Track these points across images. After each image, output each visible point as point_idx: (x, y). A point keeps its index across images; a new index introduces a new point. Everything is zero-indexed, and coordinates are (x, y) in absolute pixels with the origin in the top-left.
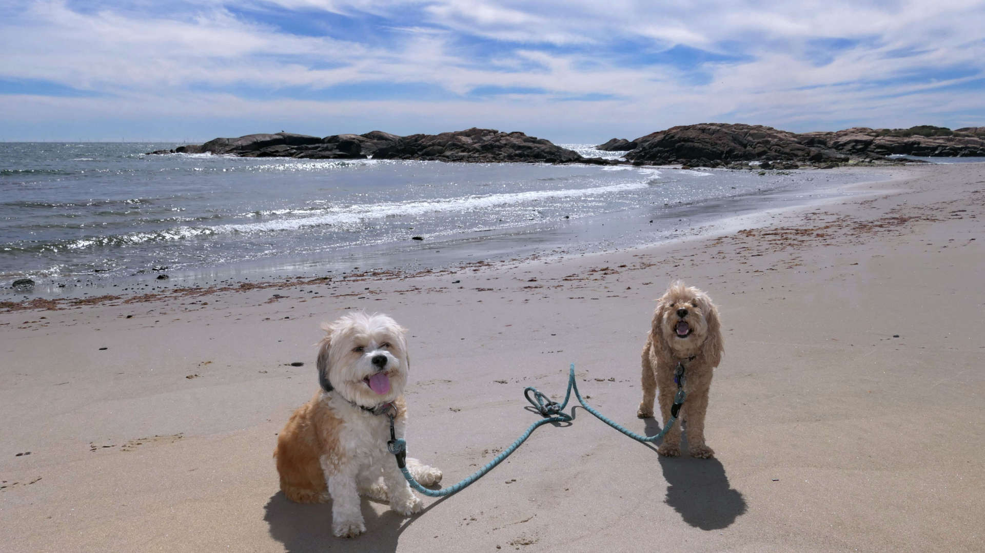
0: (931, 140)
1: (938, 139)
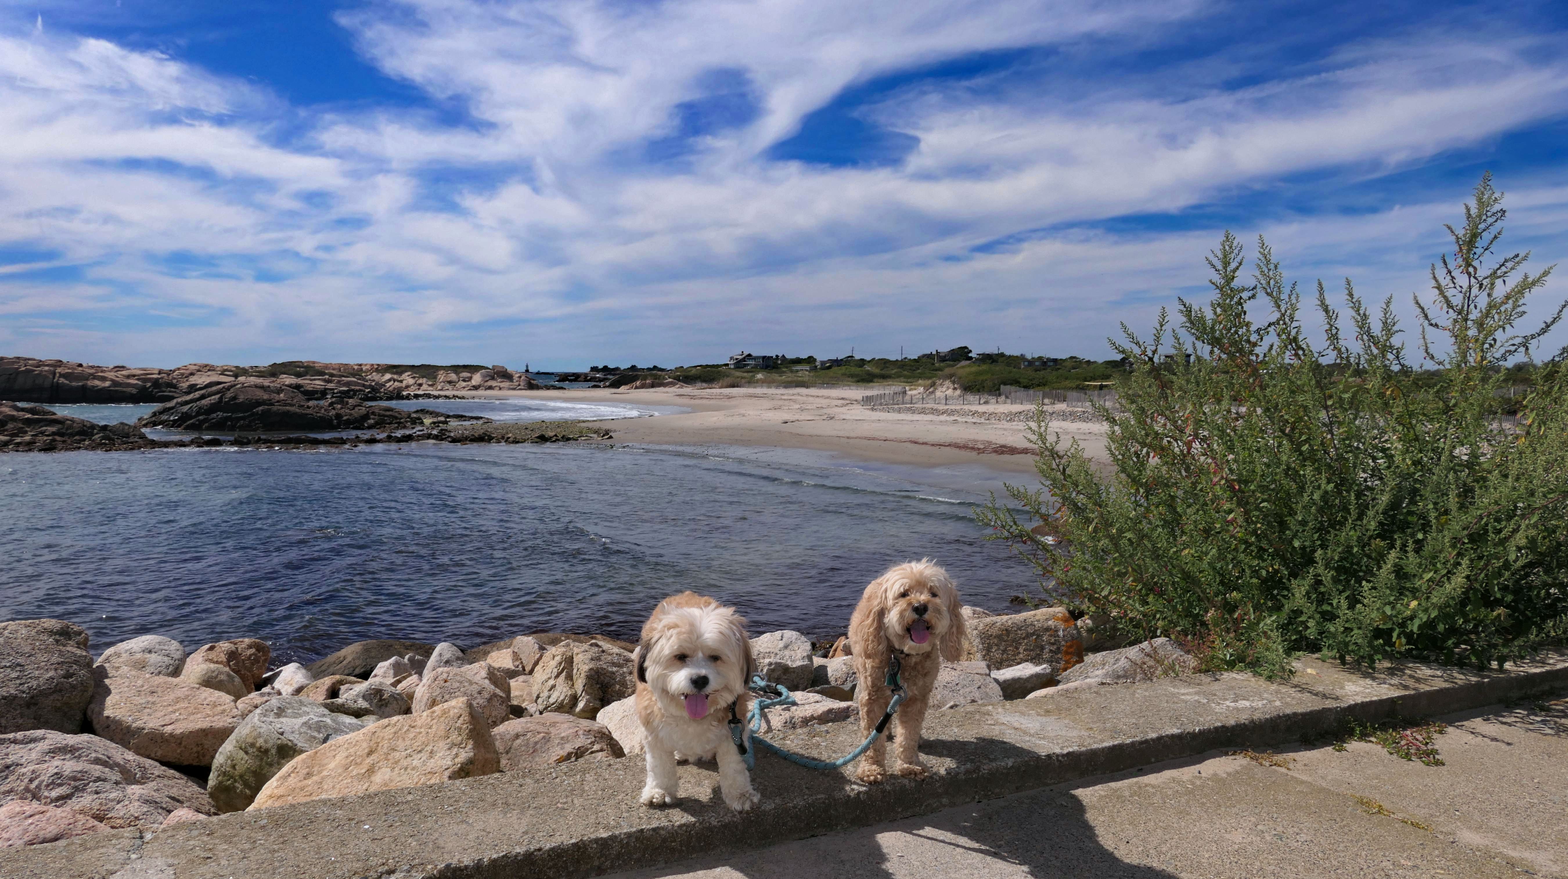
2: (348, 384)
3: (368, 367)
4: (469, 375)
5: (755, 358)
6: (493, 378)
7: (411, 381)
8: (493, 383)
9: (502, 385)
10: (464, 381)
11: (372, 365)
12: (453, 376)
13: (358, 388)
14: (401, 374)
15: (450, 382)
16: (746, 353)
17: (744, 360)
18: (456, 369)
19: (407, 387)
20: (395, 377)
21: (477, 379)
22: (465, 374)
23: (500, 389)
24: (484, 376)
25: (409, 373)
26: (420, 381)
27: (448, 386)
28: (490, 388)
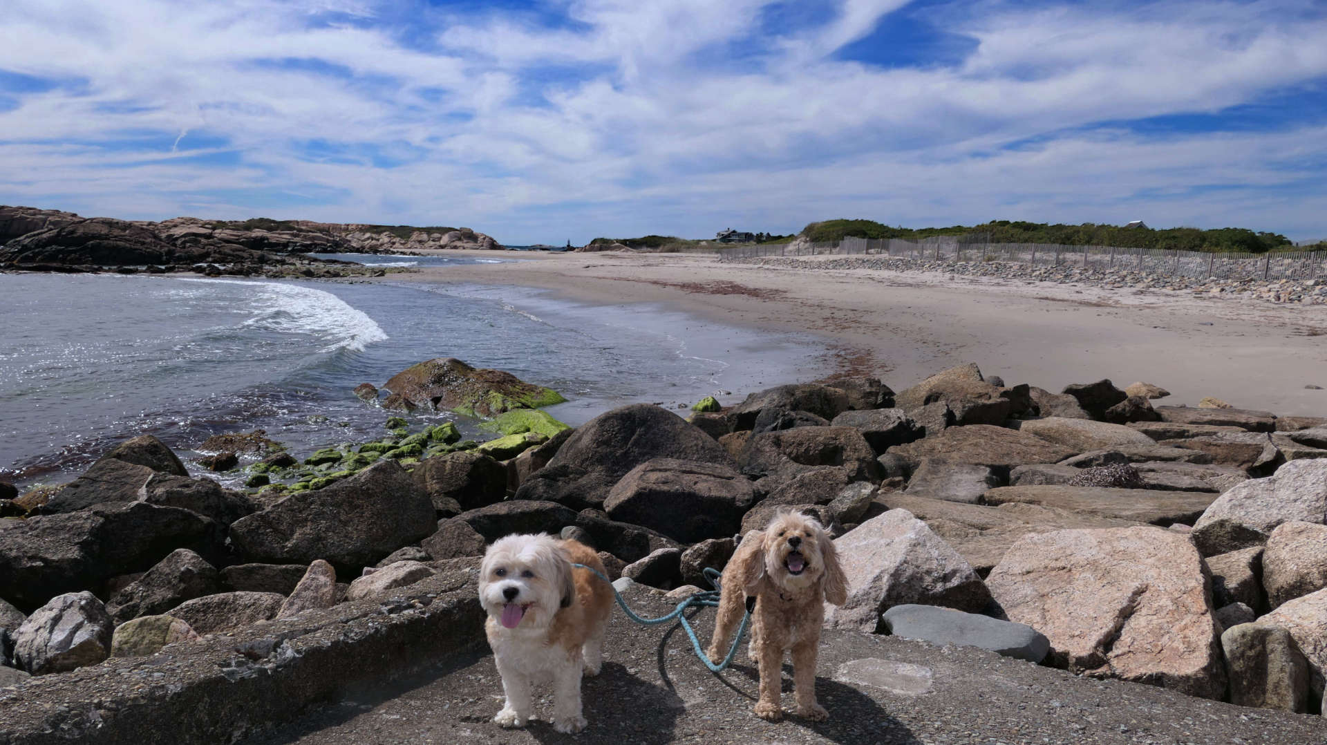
2: (313, 238)
3: (354, 227)
4: (439, 235)
5: (739, 235)
6: (460, 239)
7: (386, 240)
8: (458, 243)
9: (466, 245)
10: (433, 241)
11: (358, 225)
12: (424, 236)
13: (320, 242)
14: (379, 233)
15: (420, 242)
16: (731, 230)
17: (729, 236)
18: (429, 231)
19: (382, 245)
20: (374, 236)
21: (445, 239)
22: (436, 235)
23: (464, 248)
24: (451, 237)
25: (387, 233)
26: (394, 240)
27: (418, 245)
28: (455, 247)
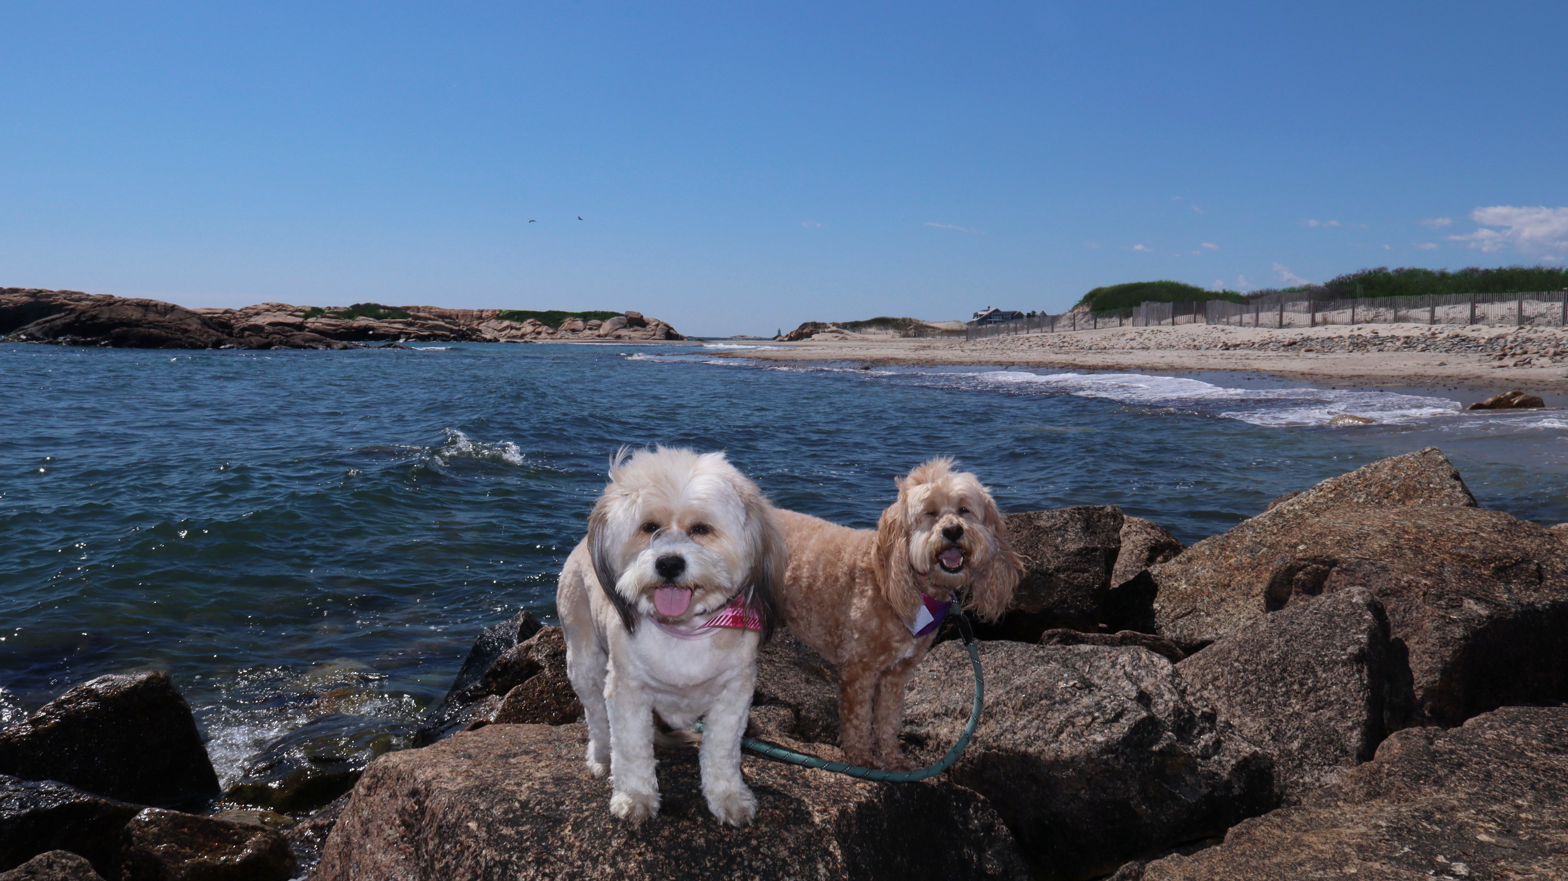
0: (386, 325)
1: (395, 323)
2: (434, 327)
3: (489, 313)
4: (598, 322)
6: (625, 327)
7: (530, 329)
8: (623, 332)
9: (632, 334)
10: (590, 329)
12: (579, 324)
13: (441, 332)
14: (521, 321)
15: (574, 331)
16: (992, 309)
18: (586, 316)
20: (514, 324)
21: (607, 326)
22: (595, 322)
23: (630, 338)
24: (613, 324)
25: (531, 320)
26: (539, 329)
27: (570, 335)
28: (619, 337)
